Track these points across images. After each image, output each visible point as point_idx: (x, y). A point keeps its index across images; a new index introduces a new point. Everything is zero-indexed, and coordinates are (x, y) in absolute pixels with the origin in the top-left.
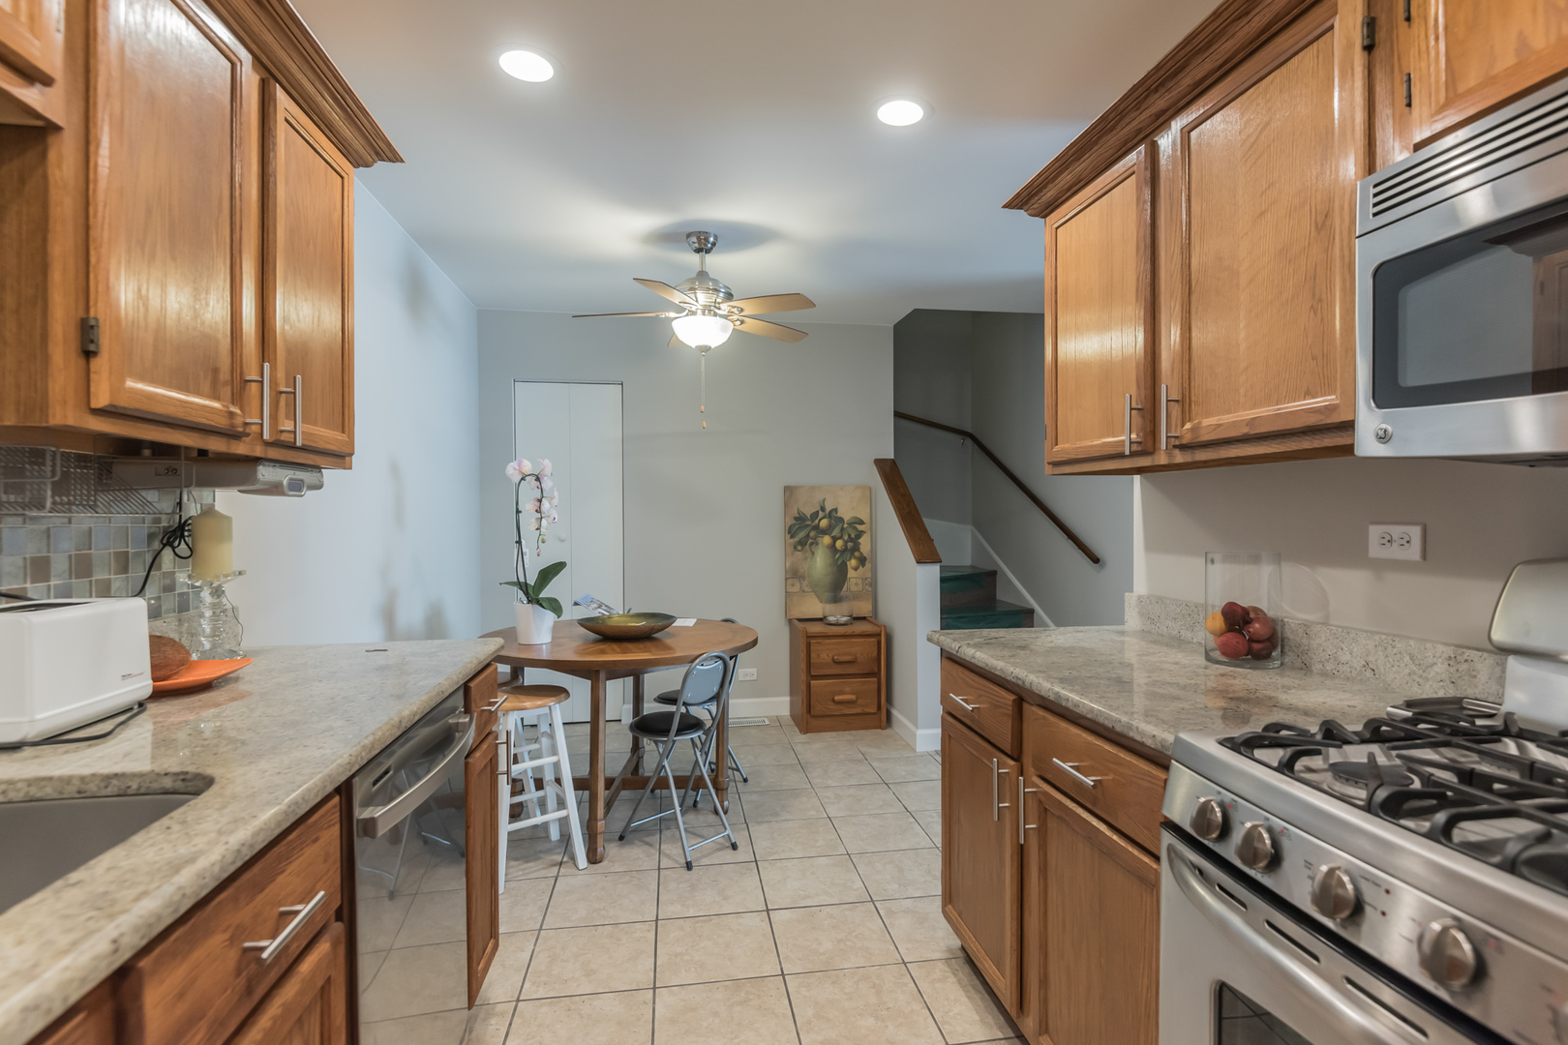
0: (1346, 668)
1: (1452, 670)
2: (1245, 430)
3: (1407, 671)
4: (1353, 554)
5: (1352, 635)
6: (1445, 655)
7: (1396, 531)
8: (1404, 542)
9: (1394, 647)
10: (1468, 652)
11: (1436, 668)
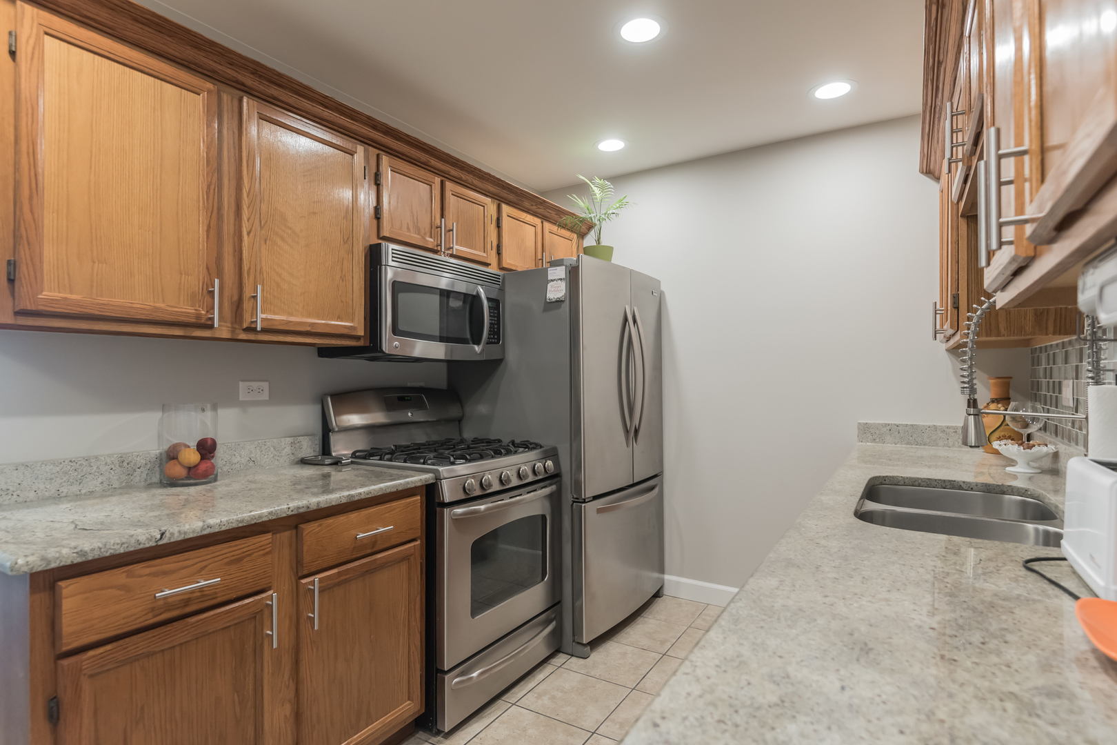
0: (238, 466)
1: (292, 448)
2: (309, 329)
3: (272, 456)
4: (231, 400)
5: (241, 446)
6: (290, 442)
7: (255, 385)
8: (260, 391)
9: (265, 445)
10: (299, 438)
11: (286, 450)
